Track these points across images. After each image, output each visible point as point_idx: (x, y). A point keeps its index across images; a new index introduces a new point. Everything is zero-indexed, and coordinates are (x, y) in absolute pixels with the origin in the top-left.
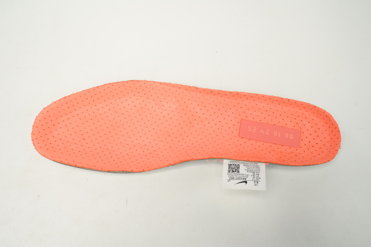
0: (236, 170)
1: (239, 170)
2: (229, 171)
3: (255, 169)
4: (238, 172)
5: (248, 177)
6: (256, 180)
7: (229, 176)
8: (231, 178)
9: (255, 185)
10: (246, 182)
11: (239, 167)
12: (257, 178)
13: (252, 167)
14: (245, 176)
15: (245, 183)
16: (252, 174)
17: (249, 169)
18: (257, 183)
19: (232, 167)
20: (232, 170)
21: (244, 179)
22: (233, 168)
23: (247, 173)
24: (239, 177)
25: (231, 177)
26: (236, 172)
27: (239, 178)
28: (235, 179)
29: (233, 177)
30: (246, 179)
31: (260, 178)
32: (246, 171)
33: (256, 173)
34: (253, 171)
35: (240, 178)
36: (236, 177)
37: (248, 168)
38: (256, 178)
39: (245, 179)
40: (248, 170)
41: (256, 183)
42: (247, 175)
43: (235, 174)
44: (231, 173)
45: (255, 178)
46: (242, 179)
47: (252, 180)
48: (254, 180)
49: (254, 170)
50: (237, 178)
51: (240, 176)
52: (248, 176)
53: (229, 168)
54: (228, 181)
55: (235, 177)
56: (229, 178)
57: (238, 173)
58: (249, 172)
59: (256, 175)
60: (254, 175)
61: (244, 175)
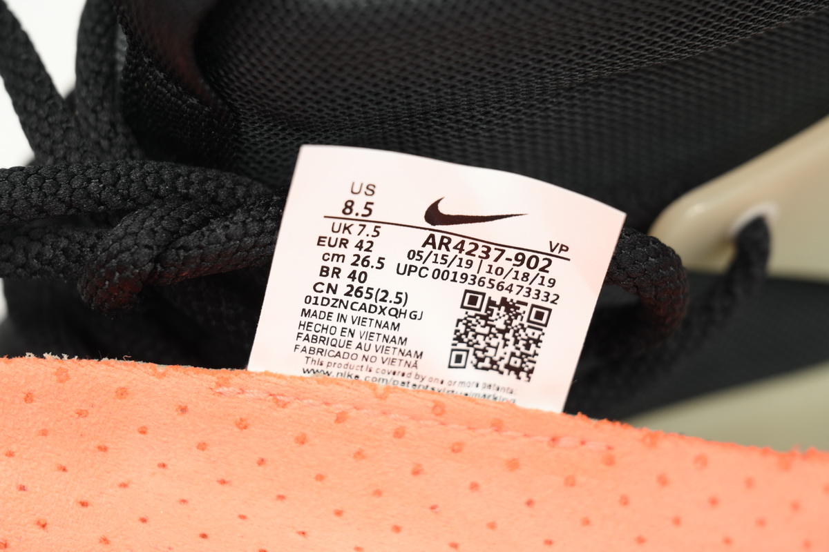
0: (485, 318)
1: (462, 314)
2: (539, 316)
3: (341, 317)
4: (473, 301)
5: (412, 254)
6: (356, 228)
7: (553, 283)
8: (542, 264)
9: (371, 190)
10: (434, 215)
11: (459, 339)
12: (344, 243)
13: (356, 341)
14: (429, 264)
15: (444, 209)
16: (376, 280)
17: (383, 318)
18: (349, 206)
19: (511, 348)
20: (516, 323)
21: (445, 244)
22: (503, 332)
23: (409, 283)
24: (476, 261)
25: (533, 273)
26: (491, 303)
27: (478, 252)
28: (511, 253)
29: (523, 269)
30: (430, 241)
31: (320, 241)
32: (409, 308)
33: (343, 283)
34: (361, 301)
35: (468, 247)
36: (502, 262)
37: (390, 333)
38: (353, 239)
39: (438, 236)
40: (398, 313)
41: (359, 208)
42: (410, 270)
43: (500, 287)
44: (530, 301)
45: (359, 246)
46: (455, 240)
47: (383, 229)
48: (370, 227)
49: (348, 313)
50: (494, 254)
51: (470, 263)
52: (405, 261)
53: (537, 341)
54: (564, 248)
55: (507, 266)
56: (553, 271)
57: (476, 288)
58: (392, 297)
59: (346, 269)
60: (359, 269)
61: (438, 274)
